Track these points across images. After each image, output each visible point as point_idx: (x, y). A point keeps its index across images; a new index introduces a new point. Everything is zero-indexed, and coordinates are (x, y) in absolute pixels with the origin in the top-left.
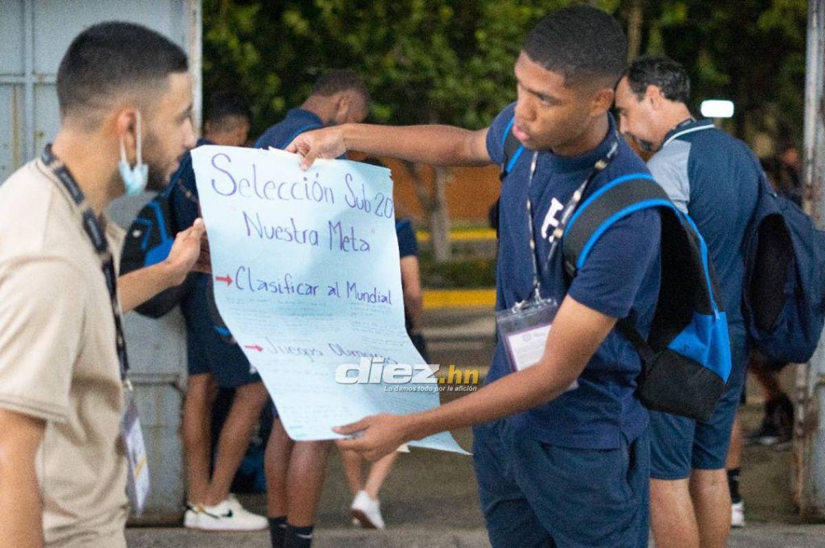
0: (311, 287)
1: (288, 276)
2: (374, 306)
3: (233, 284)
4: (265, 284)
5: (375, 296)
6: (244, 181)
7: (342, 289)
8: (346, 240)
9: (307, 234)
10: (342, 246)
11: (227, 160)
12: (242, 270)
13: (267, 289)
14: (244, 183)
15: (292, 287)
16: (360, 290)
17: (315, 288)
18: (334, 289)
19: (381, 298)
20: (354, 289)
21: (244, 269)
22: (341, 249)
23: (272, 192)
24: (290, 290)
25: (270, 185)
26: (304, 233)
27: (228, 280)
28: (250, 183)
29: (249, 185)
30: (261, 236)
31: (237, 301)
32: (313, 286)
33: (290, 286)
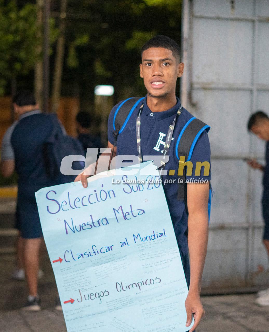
0: (108, 247)
1: (94, 247)
2: (154, 242)
3: (64, 261)
4: (82, 255)
5: (154, 236)
6: (64, 202)
7: (131, 240)
8: (127, 214)
9: (100, 222)
10: (125, 218)
11: (54, 193)
12: (67, 252)
13: (83, 257)
14: (64, 203)
15: (97, 251)
16: (143, 236)
17: (111, 247)
18: (124, 243)
19: (159, 235)
20: (139, 237)
21: (68, 252)
22: (125, 220)
23: (79, 204)
24: (97, 253)
25: (78, 200)
26: (98, 222)
27: (60, 260)
28: (67, 202)
29: (66, 204)
30: (74, 232)
31: (67, 269)
32: (110, 246)
33: (96, 251)
